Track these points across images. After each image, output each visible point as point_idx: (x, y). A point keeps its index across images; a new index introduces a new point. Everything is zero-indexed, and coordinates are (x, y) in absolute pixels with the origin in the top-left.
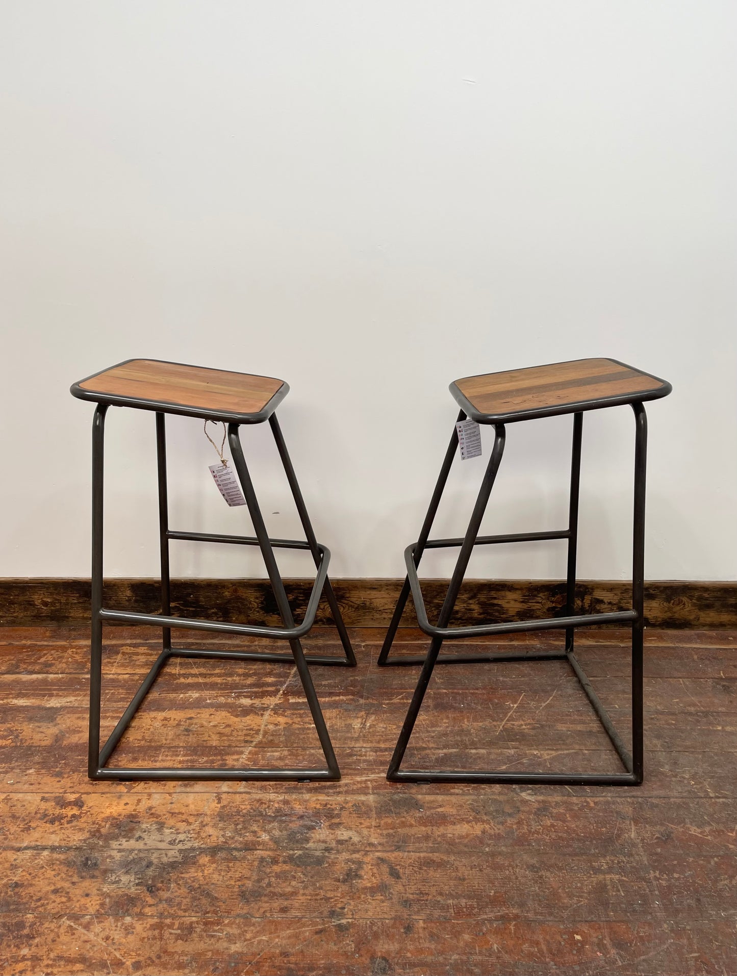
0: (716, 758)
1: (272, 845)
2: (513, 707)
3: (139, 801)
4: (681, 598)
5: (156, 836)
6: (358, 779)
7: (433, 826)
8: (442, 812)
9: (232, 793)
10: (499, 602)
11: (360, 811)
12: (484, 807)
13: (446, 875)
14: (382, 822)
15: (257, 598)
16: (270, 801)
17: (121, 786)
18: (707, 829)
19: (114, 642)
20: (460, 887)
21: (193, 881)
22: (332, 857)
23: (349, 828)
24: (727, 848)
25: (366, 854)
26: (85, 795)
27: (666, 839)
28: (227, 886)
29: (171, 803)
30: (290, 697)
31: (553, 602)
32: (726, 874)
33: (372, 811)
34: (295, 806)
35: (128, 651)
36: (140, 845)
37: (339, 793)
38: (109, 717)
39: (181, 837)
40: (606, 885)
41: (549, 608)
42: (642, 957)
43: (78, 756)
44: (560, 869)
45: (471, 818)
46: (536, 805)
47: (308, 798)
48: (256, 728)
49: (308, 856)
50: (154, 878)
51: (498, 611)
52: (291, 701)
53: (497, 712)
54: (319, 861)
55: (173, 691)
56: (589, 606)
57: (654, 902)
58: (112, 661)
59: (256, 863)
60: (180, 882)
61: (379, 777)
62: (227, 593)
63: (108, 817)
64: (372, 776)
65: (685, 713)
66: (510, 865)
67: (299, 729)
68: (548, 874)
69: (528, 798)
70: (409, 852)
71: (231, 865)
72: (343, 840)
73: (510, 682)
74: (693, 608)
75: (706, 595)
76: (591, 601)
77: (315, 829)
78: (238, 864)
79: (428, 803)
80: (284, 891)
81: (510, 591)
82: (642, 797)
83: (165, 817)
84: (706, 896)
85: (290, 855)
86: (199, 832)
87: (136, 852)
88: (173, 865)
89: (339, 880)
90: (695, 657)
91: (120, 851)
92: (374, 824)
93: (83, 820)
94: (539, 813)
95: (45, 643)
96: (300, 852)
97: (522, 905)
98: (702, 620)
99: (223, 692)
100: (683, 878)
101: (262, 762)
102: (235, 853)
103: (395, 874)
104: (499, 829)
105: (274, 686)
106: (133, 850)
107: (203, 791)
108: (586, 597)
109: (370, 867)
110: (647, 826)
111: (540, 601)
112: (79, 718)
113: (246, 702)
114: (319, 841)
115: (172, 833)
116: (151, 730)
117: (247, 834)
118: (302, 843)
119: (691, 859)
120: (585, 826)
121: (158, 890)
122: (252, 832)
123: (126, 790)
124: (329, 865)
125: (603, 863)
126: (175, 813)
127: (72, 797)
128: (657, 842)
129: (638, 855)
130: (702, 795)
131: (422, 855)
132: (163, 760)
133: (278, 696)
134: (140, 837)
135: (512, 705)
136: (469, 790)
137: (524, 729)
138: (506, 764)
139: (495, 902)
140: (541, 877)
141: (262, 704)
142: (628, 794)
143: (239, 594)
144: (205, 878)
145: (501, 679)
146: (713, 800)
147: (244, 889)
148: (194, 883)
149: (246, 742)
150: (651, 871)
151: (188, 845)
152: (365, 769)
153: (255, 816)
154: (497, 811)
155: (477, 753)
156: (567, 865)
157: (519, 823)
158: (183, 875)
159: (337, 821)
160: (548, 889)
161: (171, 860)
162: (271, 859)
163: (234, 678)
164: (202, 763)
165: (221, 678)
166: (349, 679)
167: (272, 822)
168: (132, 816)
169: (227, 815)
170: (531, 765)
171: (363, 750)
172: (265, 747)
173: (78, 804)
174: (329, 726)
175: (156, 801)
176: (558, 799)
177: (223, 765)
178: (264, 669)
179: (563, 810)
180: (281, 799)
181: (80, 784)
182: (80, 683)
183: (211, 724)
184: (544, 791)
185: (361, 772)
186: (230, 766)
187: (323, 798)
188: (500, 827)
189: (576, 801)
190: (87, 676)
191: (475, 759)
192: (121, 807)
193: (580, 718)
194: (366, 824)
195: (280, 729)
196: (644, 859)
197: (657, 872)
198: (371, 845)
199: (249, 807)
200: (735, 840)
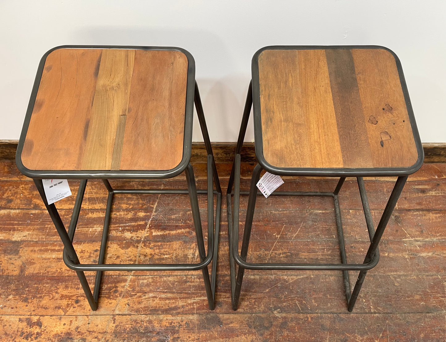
2: (278, 237)
3: (71, 321)
6: (189, 301)
7: (226, 338)
8: (232, 327)
9: (121, 315)
11: (189, 327)
12: (254, 322)
14: (201, 336)
16: (141, 321)
17: (61, 310)
18: (365, 337)
26: (42, 317)
29: (89, 324)
30: (153, 230)
33: (195, 327)
34: (155, 324)
37: (179, 313)
38: (49, 249)
43: (34, 284)
45: (247, 331)
46: (281, 321)
47: (162, 318)
52: (154, 234)
53: (268, 242)
55: (85, 225)
61: (200, 300)
63: (56, 334)
64: (197, 299)
67: (158, 259)
69: (277, 315)
73: (278, 215)
79: (225, 320)
82: (336, 313)
83: (85, 334)
92: (196, 337)
93: (43, 336)
94: (282, 326)
95: (5, 179)
99: (114, 226)
101: (137, 289)
104: (261, 340)
105: (144, 220)
107: (105, 314)
110: (335, 335)
112: (32, 251)
113: (128, 235)
120: (303, 336)
123: (63, 314)
126: (91, 331)
127: (35, 319)
130: (367, 311)
133: (146, 230)
136: (247, 309)
137: (281, 257)
138: (269, 287)
141: (138, 237)
142: (329, 311)
145: (273, 212)
146: (372, 315)
152: (193, 293)
153: (134, 333)
154: (260, 325)
155: (254, 279)
157: (271, 334)
159: (177, 335)
163: (121, 213)
164: (104, 290)
165: (114, 213)
166: (187, 213)
167: (143, 338)
168: (69, 334)
169: (119, 333)
170: (282, 288)
171: (193, 277)
172: (139, 276)
173: (39, 324)
174: (175, 257)
175: (80, 322)
176: (292, 315)
177: (116, 291)
178: (138, 204)
179: (295, 324)
180: (147, 319)
181: (38, 308)
182: (29, 218)
183: (108, 256)
184: (286, 309)
185: (190, 296)
186: (120, 292)
187: (170, 317)
188: (261, 337)
189: (302, 317)
190: (33, 212)
191: (253, 284)
192: (62, 326)
193: (313, 247)
194: (192, 338)
195: (147, 260)
199: (130, 325)
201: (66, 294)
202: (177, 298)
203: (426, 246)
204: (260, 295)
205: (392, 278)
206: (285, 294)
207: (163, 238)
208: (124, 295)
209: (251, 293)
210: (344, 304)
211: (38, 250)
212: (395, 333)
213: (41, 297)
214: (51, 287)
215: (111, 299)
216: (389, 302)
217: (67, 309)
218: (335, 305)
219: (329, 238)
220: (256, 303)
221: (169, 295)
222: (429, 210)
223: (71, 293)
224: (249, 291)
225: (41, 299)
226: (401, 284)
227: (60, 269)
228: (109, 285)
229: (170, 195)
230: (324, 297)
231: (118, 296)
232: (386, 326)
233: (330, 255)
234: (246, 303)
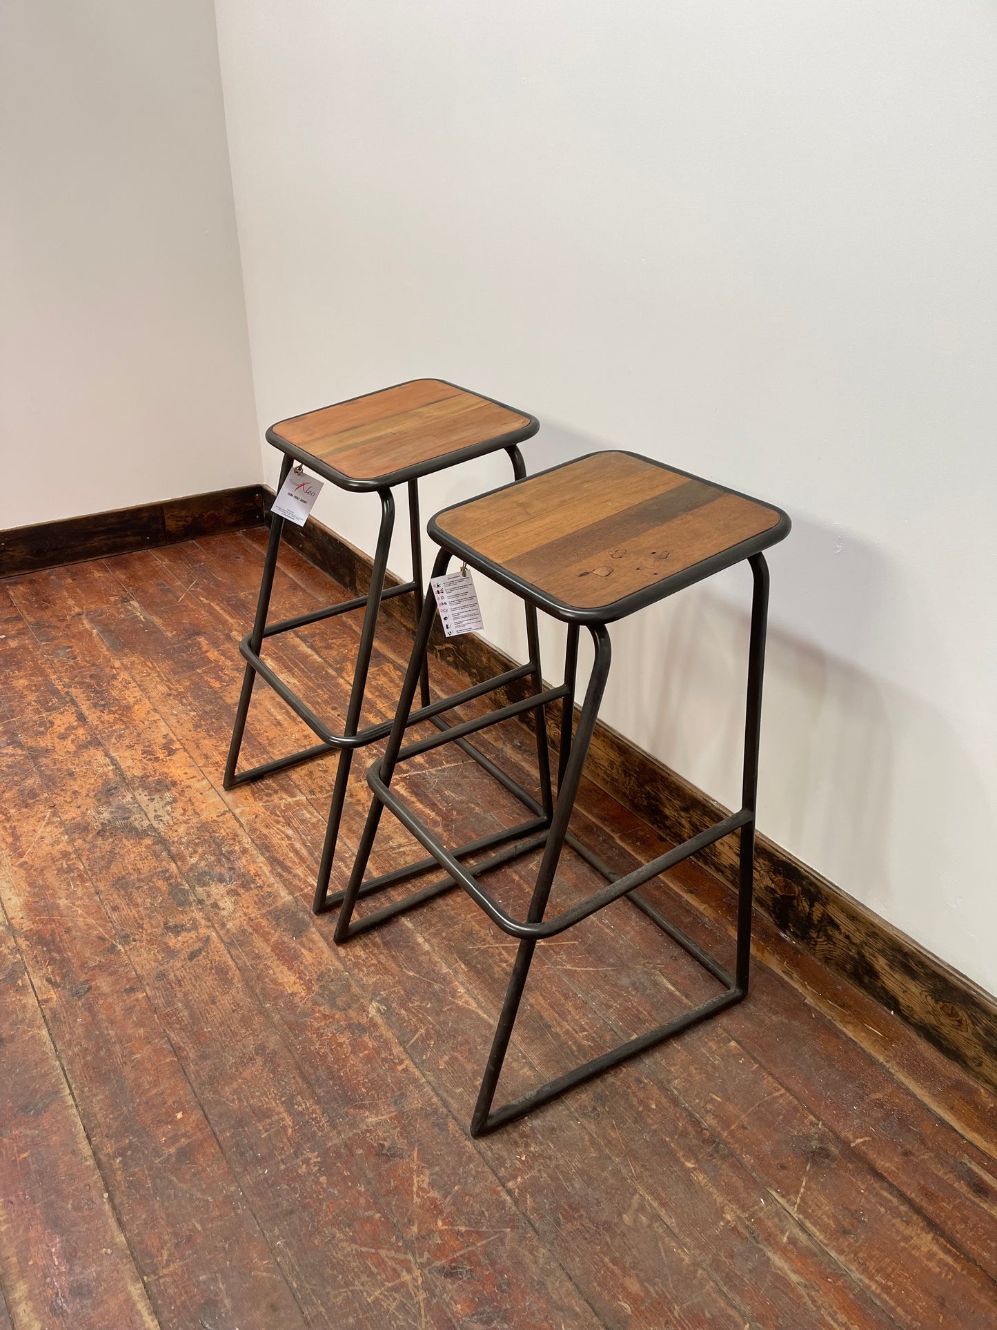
0: (606, 1174)
1: (186, 868)
4: (957, 1008)
5: (160, 805)
6: (310, 879)
7: (276, 955)
8: (303, 954)
9: (235, 817)
11: (265, 900)
12: (332, 981)
13: (213, 989)
16: (240, 842)
18: (434, 1194)
20: (202, 1005)
22: (193, 908)
23: (236, 902)
24: (408, 1225)
25: (208, 927)
26: (182, 750)
27: (385, 1154)
28: (125, 867)
29: (201, 794)
30: (402, 783)
32: (355, 1232)
33: (270, 907)
34: (244, 858)
36: (145, 803)
37: (280, 876)
39: (166, 818)
40: (269, 1117)
41: (768, 887)
42: (174, 1178)
44: (273, 1071)
45: (308, 978)
46: (364, 1020)
47: (259, 861)
49: (185, 894)
50: (113, 827)
54: (183, 903)
56: (818, 921)
57: (265, 1168)
59: (160, 869)
63: (166, 773)
65: (690, 1115)
66: (255, 1030)
68: (259, 1063)
69: (372, 1010)
70: (229, 953)
71: (150, 857)
72: (218, 905)
74: (976, 1041)
76: (823, 915)
77: (222, 883)
78: (153, 860)
79: (307, 939)
80: (137, 899)
82: (449, 1111)
83: (184, 799)
85: (181, 883)
86: (177, 824)
87: (136, 805)
88: (132, 830)
89: (166, 924)
90: (877, 1096)
91: (133, 798)
92: (253, 916)
94: (354, 1027)
96: (187, 888)
97: (203, 1057)
100: (322, 1187)
101: (289, 813)
102: (164, 853)
103: (192, 956)
104: (305, 1005)
106: (138, 803)
107: (226, 801)
108: (817, 905)
109: (194, 936)
110: (398, 1129)
113: (369, 763)
114: (208, 892)
115: (168, 811)
117: (190, 849)
118: (199, 884)
119: (362, 1189)
120: (358, 1072)
122: (195, 851)
123: (201, 765)
124: (181, 911)
125: (304, 1104)
126: (191, 801)
127: (176, 746)
128: (374, 1147)
129: (339, 1133)
134: (153, 799)
136: (350, 960)
137: (498, 965)
138: (419, 973)
139: (198, 1037)
140: (251, 1059)
142: (445, 1095)
144: (127, 852)
146: (500, 1189)
147: (127, 877)
148: (119, 849)
149: (311, 792)
150: (316, 1153)
151: (159, 826)
153: (216, 843)
154: (332, 993)
155: (419, 944)
156: (282, 1074)
157: (326, 1017)
158: (124, 840)
159: (241, 891)
160: (237, 1071)
161: (137, 826)
162: (170, 875)
164: (262, 783)
166: (470, 804)
167: (214, 856)
168: (174, 783)
169: (206, 828)
170: (434, 994)
172: (311, 805)
173: (171, 752)
175: (199, 785)
176: (389, 1035)
177: (269, 795)
179: (373, 1046)
180: (247, 846)
181: (194, 741)
182: (318, 673)
183: (319, 761)
184: (394, 1019)
186: (270, 799)
187: (266, 869)
188: (310, 1004)
189: (395, 1051)
190: (331, 671)
191: (408, 946)
192: (181, 773)
193: (571, 1009)
194: (250, 911)
196: (336, 1141)
197: (319, 1159)
198: (223, 925)
199: (224, 834)
200: (431, 1232)
202: (305, 863)
204: (392, 965)
205: (635, 1201)
206: (424, 1004)
208: (268, 805)
209: (386, 952)
212: (493, 1263)
213: (210, 736)
215: (254, 795)
216: (564, 1218)
217: (209, 766)
219: (620, 1029)
220: (372, 968)
221: (304, 852)
222: (932, 1225)
224: (389, 948)
225: (207, 738)
226: (636, 1230)
228: (273, 784)
231: (264, 801)
232: (496, 1232)
233: (579, 1046)
234: (362, 953)
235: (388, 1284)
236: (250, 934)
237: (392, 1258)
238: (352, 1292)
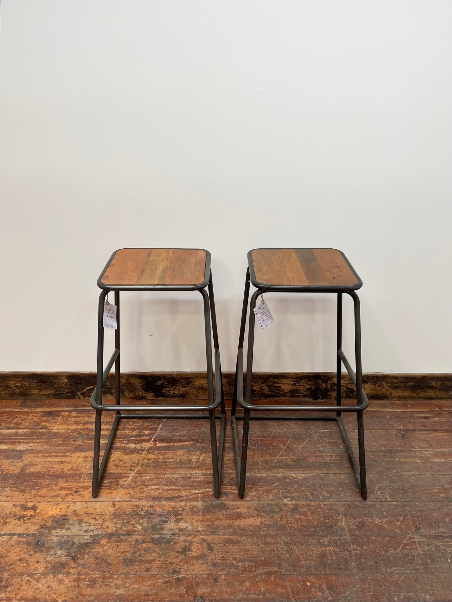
0: (393, 478)
1: (143, 532)
3: (68, 506)
4: (382, 383)
5: (77, 527)
6: (193, 492)
7: (233, 520)
8: (239, 511)
9: (122, 501)
10: (279, 385)
11: (193, 511)
12: (263, 508)
13: (239, 548)
14: (205, 518)
15: (140, 383)
16: (143, 506)
17: (59, 498)
18: (385, 520)
19: (57, 409)
20: (246, 556)
21: (98, 554)
22: (176, 538)
23: (186, 522)
24: (395, 532)
25: (195, 537)
26: (38, 503)
27: (361, 526)
28: (116, 557)
29: (87, 508)
30: (157, 443)
31: (309, 385)
32: (392, 547)
33: (200, 511)
34: (157, 508)
35: (65, 415)
36: (68, 533)
37: (182, 500)
38: (53, 456)
39: (92, 528)
40: (326, 554)
41: (307, 388)
42: (342, 595)
43: (34, 480)
44: (302, 544)
45: (255, 515)
46: (292, 507)
47: (164, 504)
48: (137, 462)
49: (162, 538)
50: (76, 552)
51: (278, 390)
52: (158, 445)
53: (274, 451)
54: (168, 542)
55: (90, 439)
56: (330, 387)
57: (351, 563)
58: (56, 421)
59: (133, 543)
60: (90, 554)
61: (205, 491)
62: (123, 381)
63: (50, 516)
64: (201, 491)
65: (379, 451)
66: (274, 542)
67: (161, 462)
68: (295, 547)
69: (287, 502)
70: (219, 535)
71: (119, 544)
72: (182, 529)
73: (283, 433)
74: (389, 388)
75: (396, 381)
76: (331, 384)
77: (167, 522)
78: (123, 543)
79: (231, 506)
80: (148, 559)
81: (285, 379)
82: (350, 501)
83: (83, 516)
84: (381, 560)
85: (152, 538)
86: (102, 525)
87: (66, 537)
88: (87, 545)
89: (179, 552)
90: (388, 417)
91: (57, 536)
92: (200, 519)
93: (36, 518)
94: (293, 511)
95: (17, 410)
96: (158, 536)
97: (279, 565)
98: (393, 395)
99: (119, 440)
100: (369, 549)
101: (139, 483)
102: (122, 537)
103: (210, 548)
104: (270, 521)
105: (149, 436)
106: (64, 536)
107: (105, 500)
108: (328, 382)
109: (197, 544)
110: (352, 518)
111: (302, 384)
112: (35, 457)
113: (132, 446)
114: (169, 529)
115: (86, 525)
116: (77, 463)
117: (129, 526)
118: (160, 531)
119: (374, 538)
120: (318, 519)
121: (78, 559)
122: (132, 525)
123: (61, 500)
124: (174, 543)
125: (326, 540)
126: (89, 514)
127: (30, 505)
128: (357, 528)
129: (345, 535)
130: (384, 500)
131: (226, 537)
132: (83, 482)
133: (151, 442)
134: (68, 528)
135: (283, 447)
136: (255, 498)
137: (289, 461)
138: (277, 482)
139: (265, 563)
140: (291, 549)
141: (141, 447)
142: (342, 500)
143: (130, 381)
144: (104, 552)
145: (278, 431)
146: (389, 503)
147: (126, 558)
148: (98, 555)
149: (131, 470)
150: (352, 545)
151: (95, 533)
152: (198, 486)
153: (134, 515)
154: (269, 510)
155: (261, 476)
156: (305, 542)
157: (282, 517)
158: (92, 550)
159: (180, 517)
160: (294, 556)
161: (85, 541)
162: (142, 540)
163: (126, 431)
164: (105, 484)
165: (119, 431)
166: (192, 431)
167: (144, 519)
168: (64, 516)
169: (118, 515)
170: (291, 483)
171: (197, 475)
172: (141, 474)
173: (34, 508)
174: (179, 461)
175: (79, 506)
176: (304, 503)
177: (117, 484)
178: (143, 425)
179: (306, 509)
180: (149, 504)
181: (35, 496)
182: (37, 435)
183: (111, 460)
184: (297, 498)
185: (195, 488)
186: (121, 485)
187: (173, 504)
188: (271, 519)
189: (314, 504)
190: (41, 431)
191: (260, 480)
192: (58, 510)
193: (320, 454)
194: (196, 519)
195: (151, 462)
196: (349, 538)
197: (355, 546)
198: (198, 531)
199: (131, 509)
200: (400, 527)
201: (66, 486)
202: (181, 490)
203: (437, 455)
204: (268, 488)
205: (406, 476)
206: (294, 487)
207: (167, 448)
208: (125, 488)
209: (258, 487)
210: (358, 495)
211: (42, 456)
212: (418, 517)
213: (39, 489)
214: (51, 481)
215: (111, 490)
216: (406, 494)
217: (66, 497)
218: (348, 495)
219: (336, 448)
220: (264, 494)
221: (172, 487)
222: (435, 431)
223: (71, 485)
224: (257, 485)
225: (39, 490)
226: (416, 481)
227: (62, 469)
228: (110, 480)
229: (175, 419)
230: (336, 490)
231: (119, 487)
232: (406, 511)
233: (338, 460)
234: (253, 494)
235: (417, 545)
236: (212, 524)
237: (407, 540)
238: (417, 556)
